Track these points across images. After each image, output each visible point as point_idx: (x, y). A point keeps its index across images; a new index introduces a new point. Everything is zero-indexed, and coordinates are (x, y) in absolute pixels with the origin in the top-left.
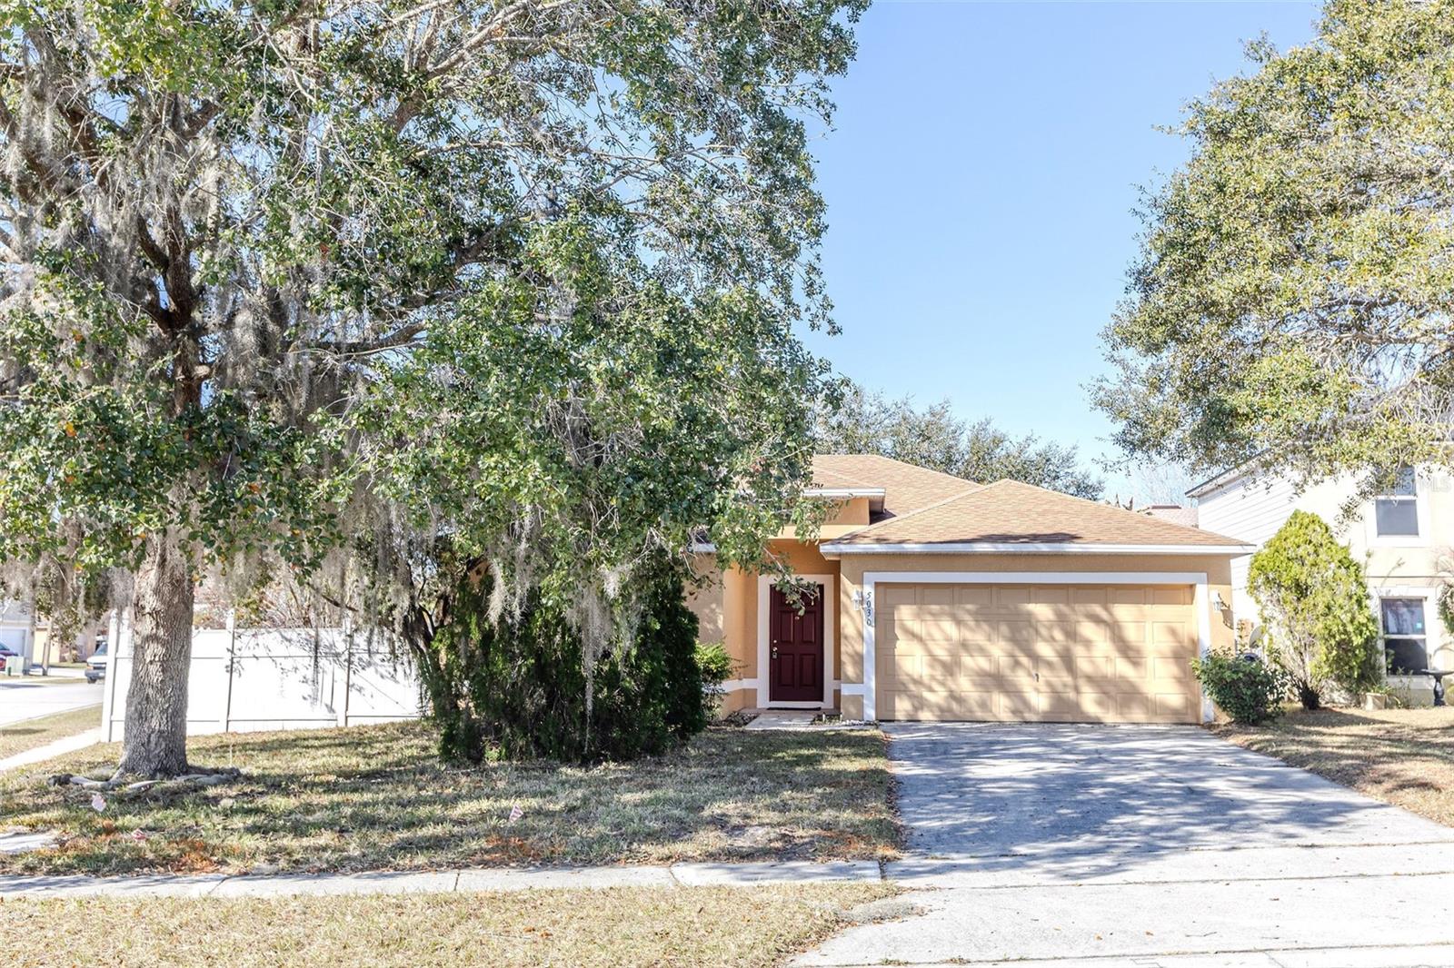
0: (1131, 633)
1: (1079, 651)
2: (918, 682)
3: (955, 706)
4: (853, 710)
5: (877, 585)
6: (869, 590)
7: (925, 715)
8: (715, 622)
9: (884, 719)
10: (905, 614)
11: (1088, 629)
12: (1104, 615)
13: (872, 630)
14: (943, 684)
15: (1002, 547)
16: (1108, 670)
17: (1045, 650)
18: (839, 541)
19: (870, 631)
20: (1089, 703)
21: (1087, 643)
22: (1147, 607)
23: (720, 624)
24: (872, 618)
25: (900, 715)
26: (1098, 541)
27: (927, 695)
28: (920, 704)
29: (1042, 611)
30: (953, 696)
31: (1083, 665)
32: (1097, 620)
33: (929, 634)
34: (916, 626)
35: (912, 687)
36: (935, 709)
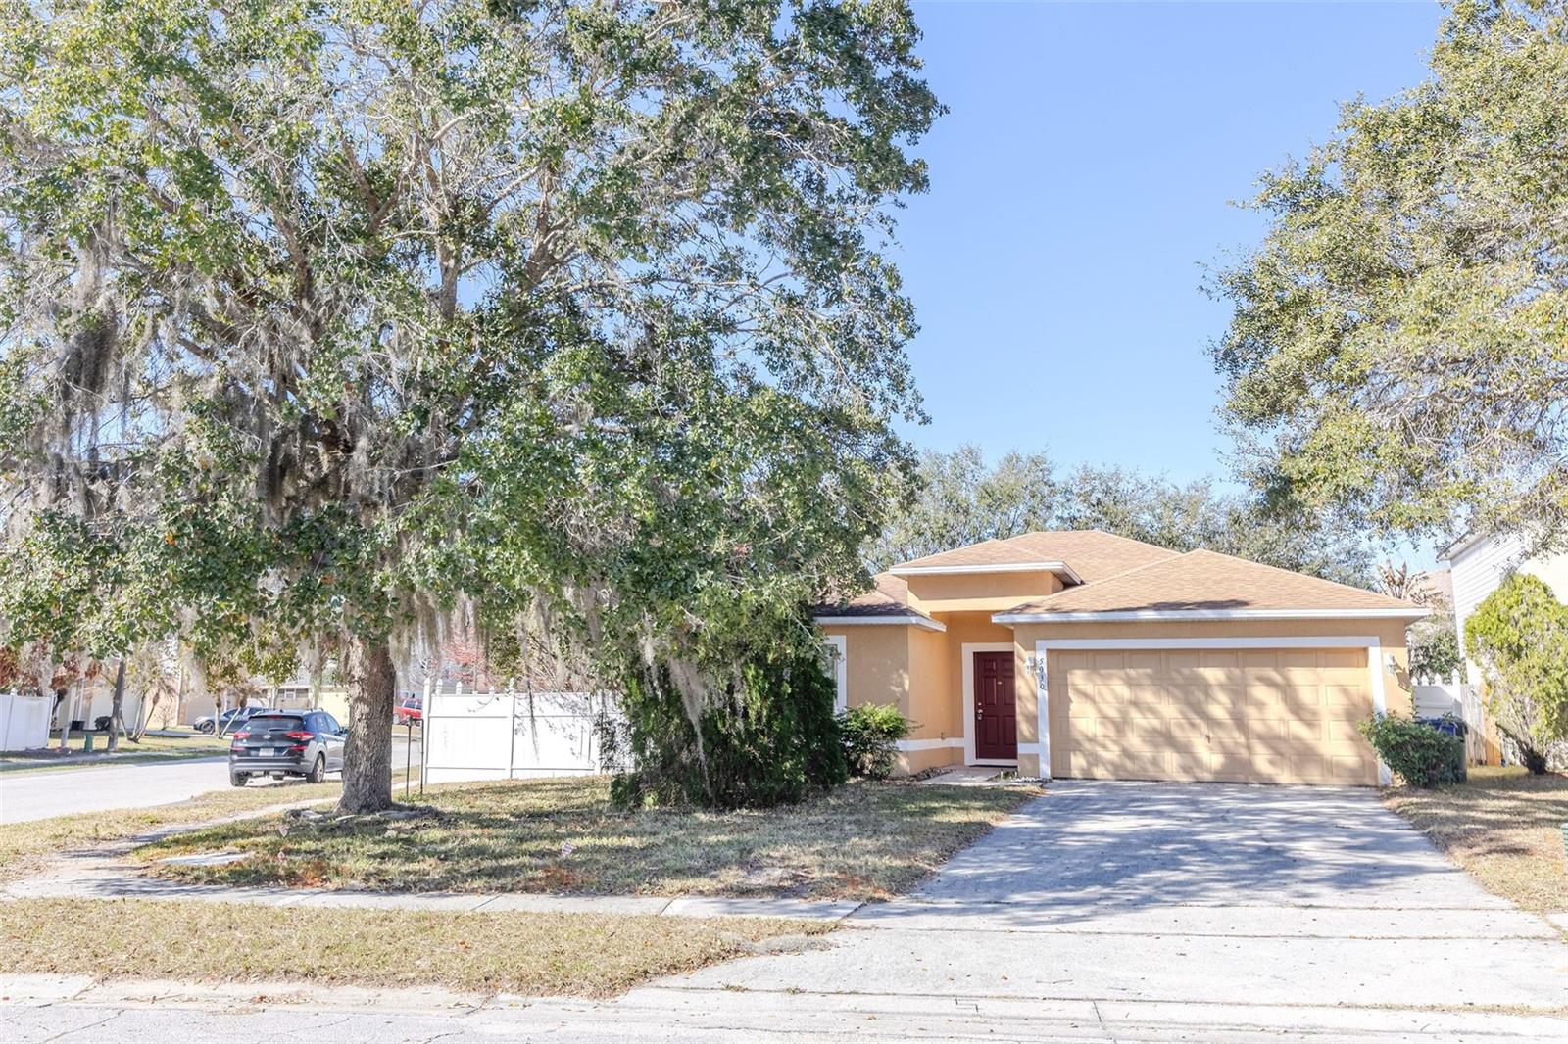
0: (1306, 696)
1: (1251, 712)
2: (1092, 740)
3: (1129, 764)
4: (1029, 766)
5: (1050, 652)
6: (1041, 656)
7: (1099, 772)
8: (901, 685)
9: (1061, 776)
10: (1078, 678)
11: (1260, 692)
12: (1277, 677)
13: (1046, 693)
14: (1116, 742)
15: (1168, 615)
16: (1280, 729)
17: (1218, 711)
18: (1011, 612)
19: (1043, 694)
20: (1262, 762)
21: (1260, 705)
22: (1320, 670)
23: (907, 687)
24: (1045, 682)
25: (1076, 773)
26: (1268, 608)
27: (1101, 752)
28: (1094, 760)
29: (1213, 674)
30: (1126, 753)
31: (1256, 725)
32: (1269, 683)
33: (1101, 695)
34: (1088, 688)
35: (1087, 746)
36: (1110, 767)
